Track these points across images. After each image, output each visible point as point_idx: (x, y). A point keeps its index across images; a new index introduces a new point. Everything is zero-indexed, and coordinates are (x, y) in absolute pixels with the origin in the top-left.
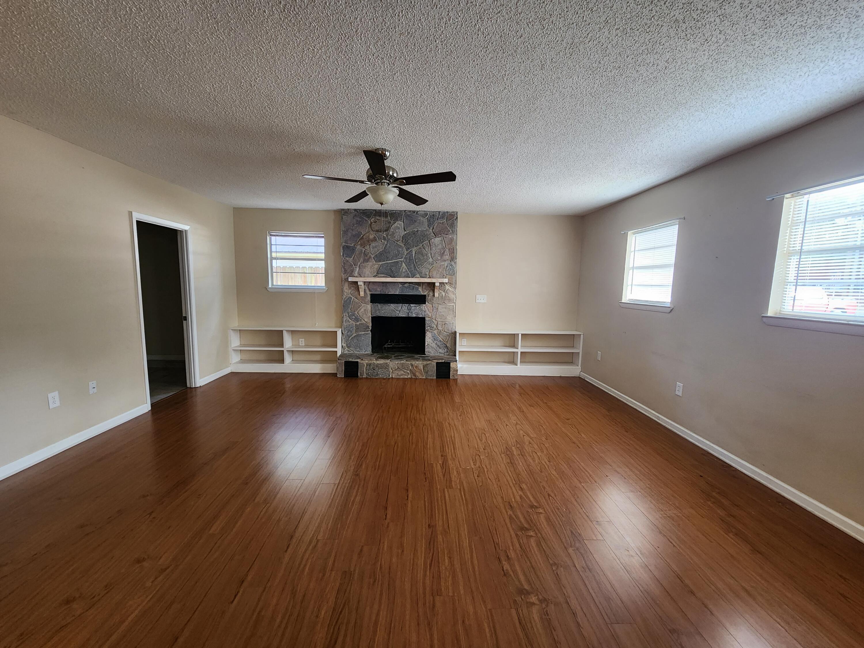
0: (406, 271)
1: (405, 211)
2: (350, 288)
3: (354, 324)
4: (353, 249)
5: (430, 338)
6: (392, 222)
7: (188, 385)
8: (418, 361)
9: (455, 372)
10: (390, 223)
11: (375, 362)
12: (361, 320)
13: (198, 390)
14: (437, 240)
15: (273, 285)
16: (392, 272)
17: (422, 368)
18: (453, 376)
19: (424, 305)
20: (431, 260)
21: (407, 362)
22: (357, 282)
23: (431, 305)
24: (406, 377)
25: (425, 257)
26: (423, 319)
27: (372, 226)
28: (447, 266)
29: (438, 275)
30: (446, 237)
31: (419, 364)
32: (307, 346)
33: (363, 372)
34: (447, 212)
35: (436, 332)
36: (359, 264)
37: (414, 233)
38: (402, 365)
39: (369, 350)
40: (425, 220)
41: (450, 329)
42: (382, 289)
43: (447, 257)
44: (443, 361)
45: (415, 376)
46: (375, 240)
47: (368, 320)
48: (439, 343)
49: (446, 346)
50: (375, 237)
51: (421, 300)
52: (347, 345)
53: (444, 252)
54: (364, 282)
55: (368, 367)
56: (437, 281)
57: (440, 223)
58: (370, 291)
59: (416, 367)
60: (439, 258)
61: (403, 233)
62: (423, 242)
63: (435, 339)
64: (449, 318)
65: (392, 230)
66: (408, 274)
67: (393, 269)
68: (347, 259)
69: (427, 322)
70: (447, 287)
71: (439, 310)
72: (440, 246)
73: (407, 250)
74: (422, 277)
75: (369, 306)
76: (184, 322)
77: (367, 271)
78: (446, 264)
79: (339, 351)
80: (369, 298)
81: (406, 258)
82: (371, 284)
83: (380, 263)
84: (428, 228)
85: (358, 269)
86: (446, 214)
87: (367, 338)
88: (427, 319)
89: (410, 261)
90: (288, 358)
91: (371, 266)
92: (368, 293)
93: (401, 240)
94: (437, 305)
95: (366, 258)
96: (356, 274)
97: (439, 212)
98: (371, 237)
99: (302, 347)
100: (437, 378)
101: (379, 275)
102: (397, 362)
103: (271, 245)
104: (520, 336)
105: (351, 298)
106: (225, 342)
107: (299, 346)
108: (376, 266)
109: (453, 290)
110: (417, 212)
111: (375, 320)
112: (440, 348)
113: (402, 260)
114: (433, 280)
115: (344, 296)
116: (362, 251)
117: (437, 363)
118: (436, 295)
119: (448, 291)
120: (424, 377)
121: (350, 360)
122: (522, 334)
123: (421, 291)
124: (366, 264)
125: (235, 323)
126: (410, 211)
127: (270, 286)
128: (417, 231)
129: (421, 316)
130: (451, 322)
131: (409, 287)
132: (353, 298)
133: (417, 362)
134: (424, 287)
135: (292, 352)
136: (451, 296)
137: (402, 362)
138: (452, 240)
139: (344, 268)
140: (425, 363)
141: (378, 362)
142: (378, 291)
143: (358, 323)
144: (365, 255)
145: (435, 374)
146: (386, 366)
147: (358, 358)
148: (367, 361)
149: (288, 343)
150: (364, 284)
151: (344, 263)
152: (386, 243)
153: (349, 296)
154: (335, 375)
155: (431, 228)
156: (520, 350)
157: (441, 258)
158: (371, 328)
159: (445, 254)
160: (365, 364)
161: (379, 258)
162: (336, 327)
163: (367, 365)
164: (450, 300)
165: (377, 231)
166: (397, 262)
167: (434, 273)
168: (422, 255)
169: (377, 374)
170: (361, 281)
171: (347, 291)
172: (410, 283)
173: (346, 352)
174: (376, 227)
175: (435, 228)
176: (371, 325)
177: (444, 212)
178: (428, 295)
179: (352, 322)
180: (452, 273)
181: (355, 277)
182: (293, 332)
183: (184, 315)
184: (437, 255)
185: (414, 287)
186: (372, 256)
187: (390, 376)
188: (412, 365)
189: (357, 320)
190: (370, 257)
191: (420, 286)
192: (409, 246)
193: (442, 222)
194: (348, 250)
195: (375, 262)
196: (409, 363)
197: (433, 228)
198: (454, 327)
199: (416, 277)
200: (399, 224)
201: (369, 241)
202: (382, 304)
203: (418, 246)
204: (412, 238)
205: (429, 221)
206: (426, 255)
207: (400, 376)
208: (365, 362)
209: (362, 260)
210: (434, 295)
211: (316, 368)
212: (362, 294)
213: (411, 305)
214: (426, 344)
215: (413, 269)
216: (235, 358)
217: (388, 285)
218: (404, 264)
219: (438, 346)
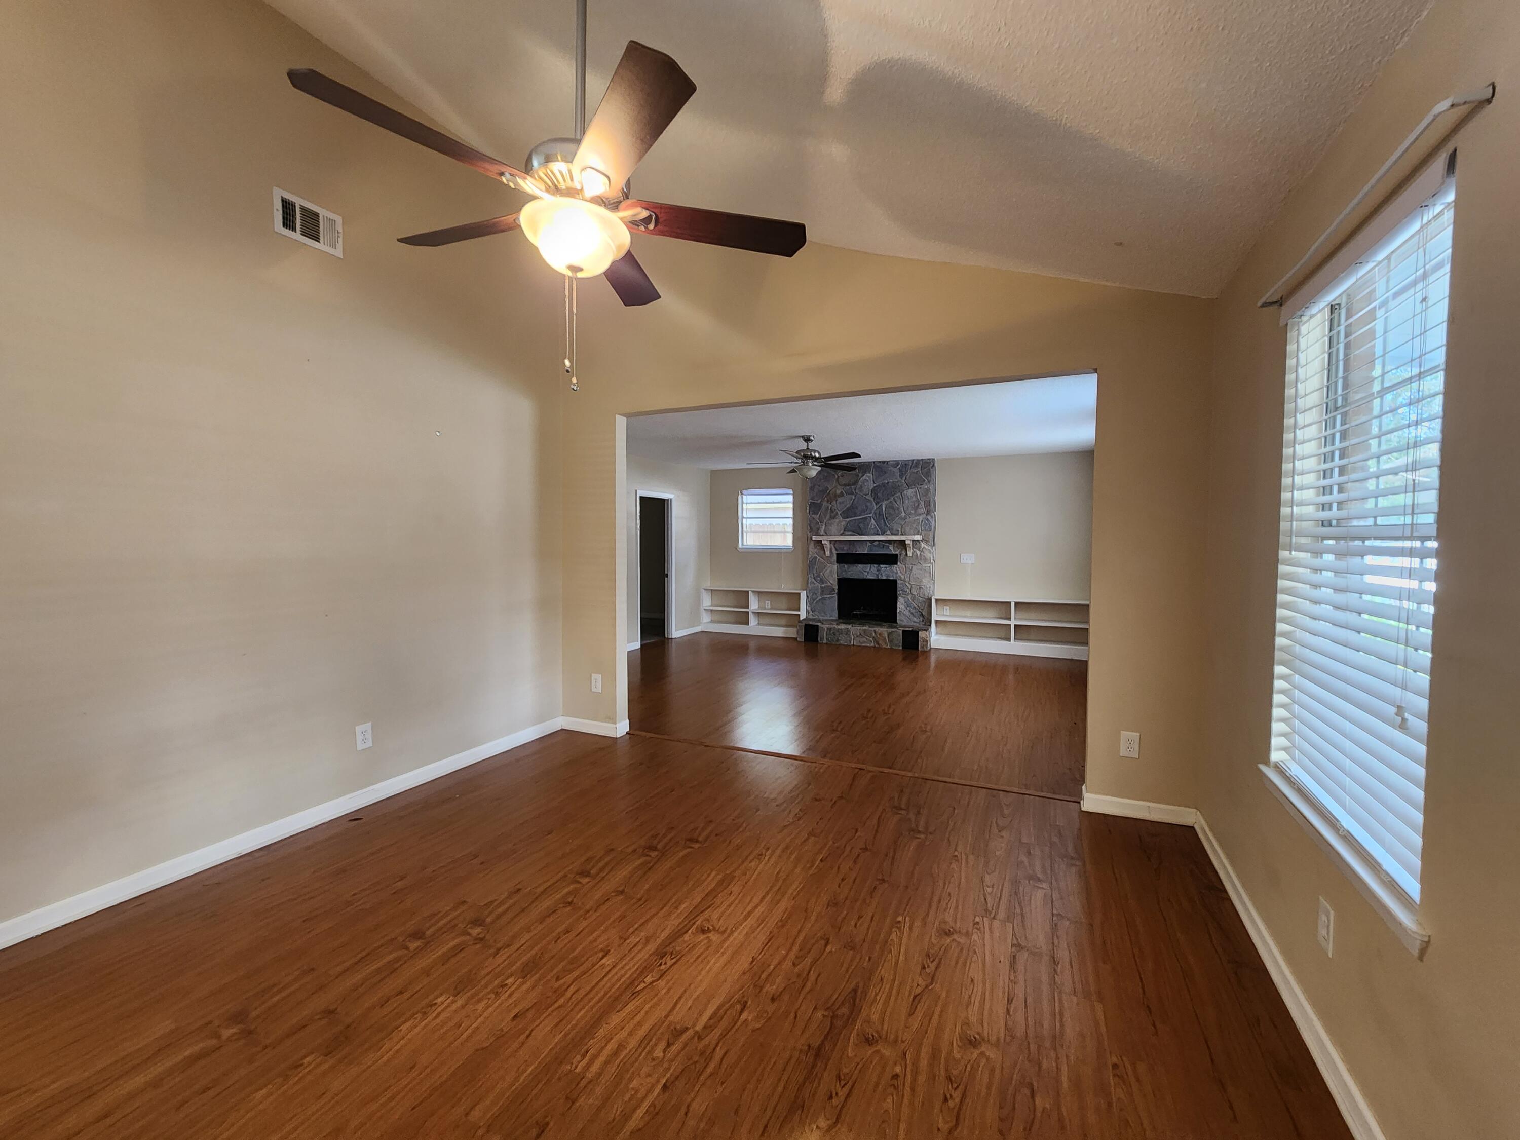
0: (876, 528)
1: (874, 462)
2: (816, 548)
3: (820, 586)
4: (819, 506)
5: (902, 604)
6: (860, 475)
7: (666, 636)
8: (881, 627)
9: (925, 643)
10: (858, 475)
11: (836, 627)
12: (826, 583)
13: (674, 640)
14: (910, 492)
15: (743, 545)
16: (860, 529)
17: (886, 636)
18: (923, 647)
19: (896, 566)
20: (903, 514)
21: (870, 629)
22: (821, 541)
23: (904, 566)
24: (868, 645)
25: (897, 512)
26: (895, 582)
27: (840, 480)
28: (922, 521)
29: (912, 531)
30: (920, 488)
31: (884, 630)
32: (771, 609)
33: (823, 637)
34: (922, 460)
35: (909, 597)
36: (825, 521)
37: (884, 485)
38: (865, 631)
39: (835, 615)
40: (896, 470)
41: (926, 594)
42: (849, 548)
43: (922, 510)
44: (911, 629)
45: (878, 644)
46: (842, 495)
47: (833, 582)
48: (913, 611)
49: (922, 614)
50: (842, 492)
51: (892, 560)
52: (811, 609)
53: (919, 505)
54: (831, 541)
55: (829, 632)
56: (908, 539)
57: (914, 473)
58: (836, 550)
59: (880, 634)
60: (913, 512)
61: (872, 486)
62: (895, 494)
63: (908, 605)
64: (925, 581)
65: (860, 483)
66: (878, 531)
67: (862, 525)
68: (813, 516)
69: (899, 586)
70: (923, 545)
71: (914, 571)
72: (914, 499)
73: (876, 504)
74: (892, 534)
75: (835, 567)
76: (666, 579)
77: (834, 528)
78: (921, 518)
79: (803, 615)
80: (835, 558)
81: (875, 513)
82: (837, 542)
83: (848, 520)
84: (900, 479)
85: (824, 527)
86: (921, 462)
87: (833, 602)
88: (899, 582)
89: (879, 516)
90: (753, 620)
91: (839, 523)
92: (835, 552)
93: (870, 493)
94: (911, 566)
95: (833, 514)
96: (822, 533)
97: (913, 460)
98: (838, 492)
99: (768, 609)
100: (903, 648)
101: (847, 533)
102: (859, 628)
103: (743, 503)
104: (1013, 605)
105: (817, 558)
106: (698, 601)
107: (765, 609)
108: (843, 523)
109: (929, 548)
110: (888, 462)
111: (841, 581)
112: (914, 616)
113: (871, 515)
114: (903, 538)
115: (810, 556)
116: (828, 507)
117: (903, 631)
118: (910, 554)
119: (924, 550)
120: (889, 647)
121: (811, 623)
122: (1016, 603)
123: (892, 550)
124: (832, 521)
125: (708, 584)
126: (880, 462)
127: (740, 545)
128: (888, 483)
129: (892, 578)
130: (928, 586)
131: (878, 546)
132: (818, 558)
133: (881, 629)
134: (896, 545)
135: (758, 614)
136: (928, 555)
137: (864, 628)
138: (928, 490)
139: (810, 527)
140: (890, 630)
141: (839, 627)
142: (845, 550)
143: (823, 585)
144: (832, 511)
145: (901, 644)
146: (848, 632)
147: (819, 621)
148: (827, 626)
149: (754, 604)
150: (830, 543)
151: (810, 521)
152: (854, 497)
153: (814, 555)
154: (795, 639)
155: (904, 478)
156: (1013, 623)
157: (915, 511)
158: (836, 591)
159: (920, 507)
160: (826, 629)
161: (846, 515)
162: (800, 590)
163: (827, 629)
164: (925, 560)
165: (845, 485)
166: (866, 518)
167: (908, 529)
168: (893, 508)
169: (838, 640)
170: (825, 539)
171: (813, 550)
172: (879, 541)
173: (811, 617)
174: (843, 481)
175: (908, 477)
176: (837, 587)
177: (918, 460)
178: (900, 555)
179: (817, 584)
180: (928, 529)
181: (821, 535)
182: (759, 593)
183: (666, 572)
184: (910, 509)
185: (883, 546)
186: (839, 513)
187: (851, 643)
188: (875, 632)
189: (822, 581)
190: (837, 514)
191: (891, 544)
192: (878, 500)
193: (915, 471)
194: (815, 507)
195: (841, 519)
196: (873, 629)
197: (906, 478)
198: (931, 592)
199: (887, 534)
200: (868, 476)
201: (836, 497)
202: (849, 565)
203: (888, 499)
204: (881, 492)
205: (900, 471)
206: (898, 509)
207: (861, 643)
208: (826, 626)
209: (828, 517)
210: (907, 554)
211: (778, 632)
212: (828, 553)
213: (881, 566)
214: (898, 611)
215: (883, 525)
216: (706, 618)
217: (855, 543)
218: (873, 520)
219: (912, 613)
